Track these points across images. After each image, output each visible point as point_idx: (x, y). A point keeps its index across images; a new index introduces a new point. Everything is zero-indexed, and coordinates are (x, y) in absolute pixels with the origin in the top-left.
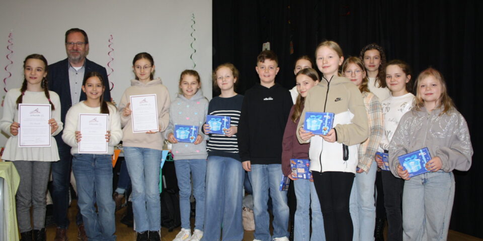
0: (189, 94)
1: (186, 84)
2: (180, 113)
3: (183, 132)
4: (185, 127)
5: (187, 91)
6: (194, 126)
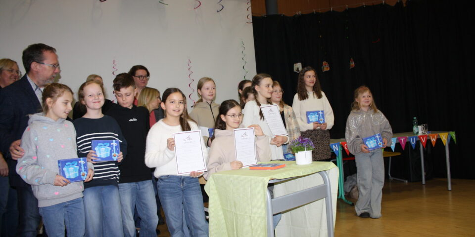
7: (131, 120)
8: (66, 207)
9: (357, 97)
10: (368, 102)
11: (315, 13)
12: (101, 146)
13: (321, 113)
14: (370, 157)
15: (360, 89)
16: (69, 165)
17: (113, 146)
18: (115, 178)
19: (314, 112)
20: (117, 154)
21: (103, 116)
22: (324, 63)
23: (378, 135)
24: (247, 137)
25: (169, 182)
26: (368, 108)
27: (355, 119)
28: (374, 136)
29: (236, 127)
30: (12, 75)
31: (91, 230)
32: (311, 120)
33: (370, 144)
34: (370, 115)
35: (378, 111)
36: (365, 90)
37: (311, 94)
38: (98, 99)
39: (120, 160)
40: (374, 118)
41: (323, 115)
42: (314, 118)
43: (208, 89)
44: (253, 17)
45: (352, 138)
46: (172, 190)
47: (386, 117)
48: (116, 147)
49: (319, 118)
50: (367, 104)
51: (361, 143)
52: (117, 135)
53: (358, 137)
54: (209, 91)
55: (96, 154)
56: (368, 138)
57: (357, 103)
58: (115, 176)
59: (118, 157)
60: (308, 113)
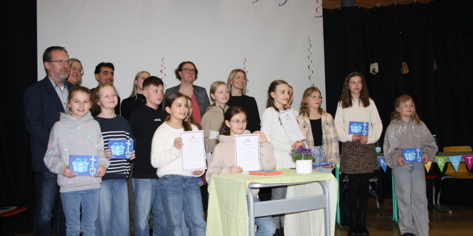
0: (81, 114)
1: (77, 102)
2: (70, 136)
3: (81, 164)
4: (82, 157)
5: (78, 110)
6: (93, 157)
7: (156, 120)
8: (82, 194)
9: (398, 106)
10: (411, 111)
11: (396, 5)
12: (116, 144)
13: (365, 125)
14: (410, 172)
15: (402, 98)
16: (79, 160)
17: (127, 145)
18: (125, 173)
19: (357, 123)
20: (130, 152)
21: (115, 116)
22: (404, 63)
23: (419, 149)
24: (249, 143)
25: (174, 181)
26: (409, 118)
27: (396, 130)
28: (415, 149)
29: (239, 132)
30: (74, 72)
31: (103, 219)
32: (352, 131)
33: (408, 157)
34: (411, 127)
35: (422, 123)
36: (408, 99)
37: (356, 101)
38: (113, 99)
39: (132, 159)
40: (416, 129)
41: (367, 127)
42: (356, 129)
43: (222, 93)
44: (324, 10)
45: (390, 151)
46: (176, 188)
47: (429, 129)
48: (130, 146)
49: (362, 130)
50: (409, 114)
51: (400, 156)
52: (128, 134)
53: (396, 149)
54: (223, 94)
55: (111, 152)
56: (407, 150)
57: (399, 113)
58: (126, 171)
59: (131, 155)
60: (351, 123)
